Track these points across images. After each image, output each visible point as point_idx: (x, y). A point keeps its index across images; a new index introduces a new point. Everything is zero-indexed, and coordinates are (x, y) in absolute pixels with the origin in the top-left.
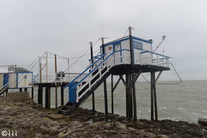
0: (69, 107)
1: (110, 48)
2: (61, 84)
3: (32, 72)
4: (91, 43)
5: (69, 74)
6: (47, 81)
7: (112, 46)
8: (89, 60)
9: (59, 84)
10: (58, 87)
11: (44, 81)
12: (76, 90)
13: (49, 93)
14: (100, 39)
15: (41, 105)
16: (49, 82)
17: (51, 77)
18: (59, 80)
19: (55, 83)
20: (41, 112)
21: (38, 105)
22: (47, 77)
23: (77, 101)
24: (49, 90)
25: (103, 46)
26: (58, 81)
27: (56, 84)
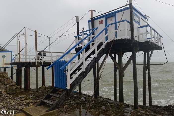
0: (56, 95)
1: (101, 22)
2: (42, 64)
3: (12, 52)
4: (77, 17)
5: (51, 52)
6: (26, 60)
7: (103, 19)
8: (74, 37)
9: (39, 64)
10: (39, 67)
11: (22, 61)
12: (65, 71)
13: (28, 74)
14: (89, 11)
15: (19, 87)
16: (28, 61)
17: (31, 56)
18: (40, 59)
19: (35, 62)
20: (15, 101)
21: (16, 87)
22: (26, 57)
23: (68, 87)
24: (28, 70)
25: (93, 20)
26: (39, 61)
27: (36, 64)
